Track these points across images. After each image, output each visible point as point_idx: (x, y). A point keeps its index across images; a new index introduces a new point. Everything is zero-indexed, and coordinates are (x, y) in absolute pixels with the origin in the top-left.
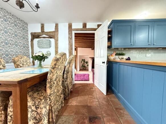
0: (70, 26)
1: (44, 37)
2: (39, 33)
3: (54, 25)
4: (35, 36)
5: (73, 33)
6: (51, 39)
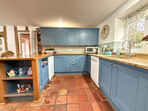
0: (15, 28)
5: (19, 33)
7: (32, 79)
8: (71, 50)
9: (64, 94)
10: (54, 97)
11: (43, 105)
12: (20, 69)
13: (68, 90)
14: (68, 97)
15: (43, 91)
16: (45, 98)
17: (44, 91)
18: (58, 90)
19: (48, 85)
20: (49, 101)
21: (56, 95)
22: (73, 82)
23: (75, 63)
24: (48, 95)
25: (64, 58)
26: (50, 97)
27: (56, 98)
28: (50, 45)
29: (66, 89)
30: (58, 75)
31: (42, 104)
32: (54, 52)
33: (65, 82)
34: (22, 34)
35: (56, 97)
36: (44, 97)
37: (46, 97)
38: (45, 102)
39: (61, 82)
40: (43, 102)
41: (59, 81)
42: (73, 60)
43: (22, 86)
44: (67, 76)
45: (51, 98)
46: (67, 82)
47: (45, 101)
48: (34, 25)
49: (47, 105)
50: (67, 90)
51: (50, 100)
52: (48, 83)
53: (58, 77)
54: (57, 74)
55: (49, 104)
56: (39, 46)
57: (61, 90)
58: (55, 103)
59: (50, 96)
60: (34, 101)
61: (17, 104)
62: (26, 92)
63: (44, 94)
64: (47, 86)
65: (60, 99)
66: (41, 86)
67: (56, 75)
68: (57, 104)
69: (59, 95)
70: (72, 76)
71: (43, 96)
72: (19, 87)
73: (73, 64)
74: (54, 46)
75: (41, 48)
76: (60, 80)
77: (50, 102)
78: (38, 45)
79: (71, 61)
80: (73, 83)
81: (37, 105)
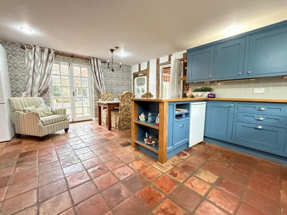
0: (158, 61)
1: (141, 76)
2: (137, 72)
3: (147, 63)
4: (136, 75)
5: (161, 67)
6: (144, 77)
7: (158, 130)
8: (263, 89)
9: (208, 180)
10: (186, 174)
11: (167, 174)
12: (150, 114)
13: (222, 179)
14: (214, 190)
15: (174, 156)
16: (172, 167)
17: (176, 158)
18: (198, 167)
19: (184, 152)
20: (177, 174)
21: (192, 173)
22: (246, 172)
23: (265, 127)
24: (178, 166)
25: (230, 108)
26: (179, 170)
27: (190, 177)
28: (203, 81)
29: (217, 175)
30: (211, 145)
31: (165, 172)
32: (210, 96)
33: (221, 161)
34: (164, 68)
35: (189, 175)
36: (173, 165)
37: (175, 166)
38: (170, 172)
39: (212, 159)
40: (167, 170)
41: (209, 155)
42: (262, 119)
43: (150, 137)
44: (235, 154)
45: (182, 172)
46: (227, 165)
47: (171, 170)
48: (179, 49)
49: (171, 176)
50: (217, 177)
51: (179, 174)
52: (186, 150)
53: (211, 147)
54: (211, 141)
55: (174, 177)
56: (185, 84)
57: (204, 171)
58: (183, 183)
59: (180, 167)
60: (158, 163)
61: (143, 155)
62: (152, 145)
63: (174, 162)
64: (182, 152)
65: (195, 182)
66: (171, 147)
67: (207, 143)
68: (186, 184)
69: (197, 176)
70: (250, 158)
71: (172, 163)
72: (147, 136)
73: (260, 127)
74: (212, 82)
75: (188, 88)
76: (211, 154)
77: (176, 176)
78: (184, 82)
79: (252, 118)
80: (244, 173)
81: (159, 169)
